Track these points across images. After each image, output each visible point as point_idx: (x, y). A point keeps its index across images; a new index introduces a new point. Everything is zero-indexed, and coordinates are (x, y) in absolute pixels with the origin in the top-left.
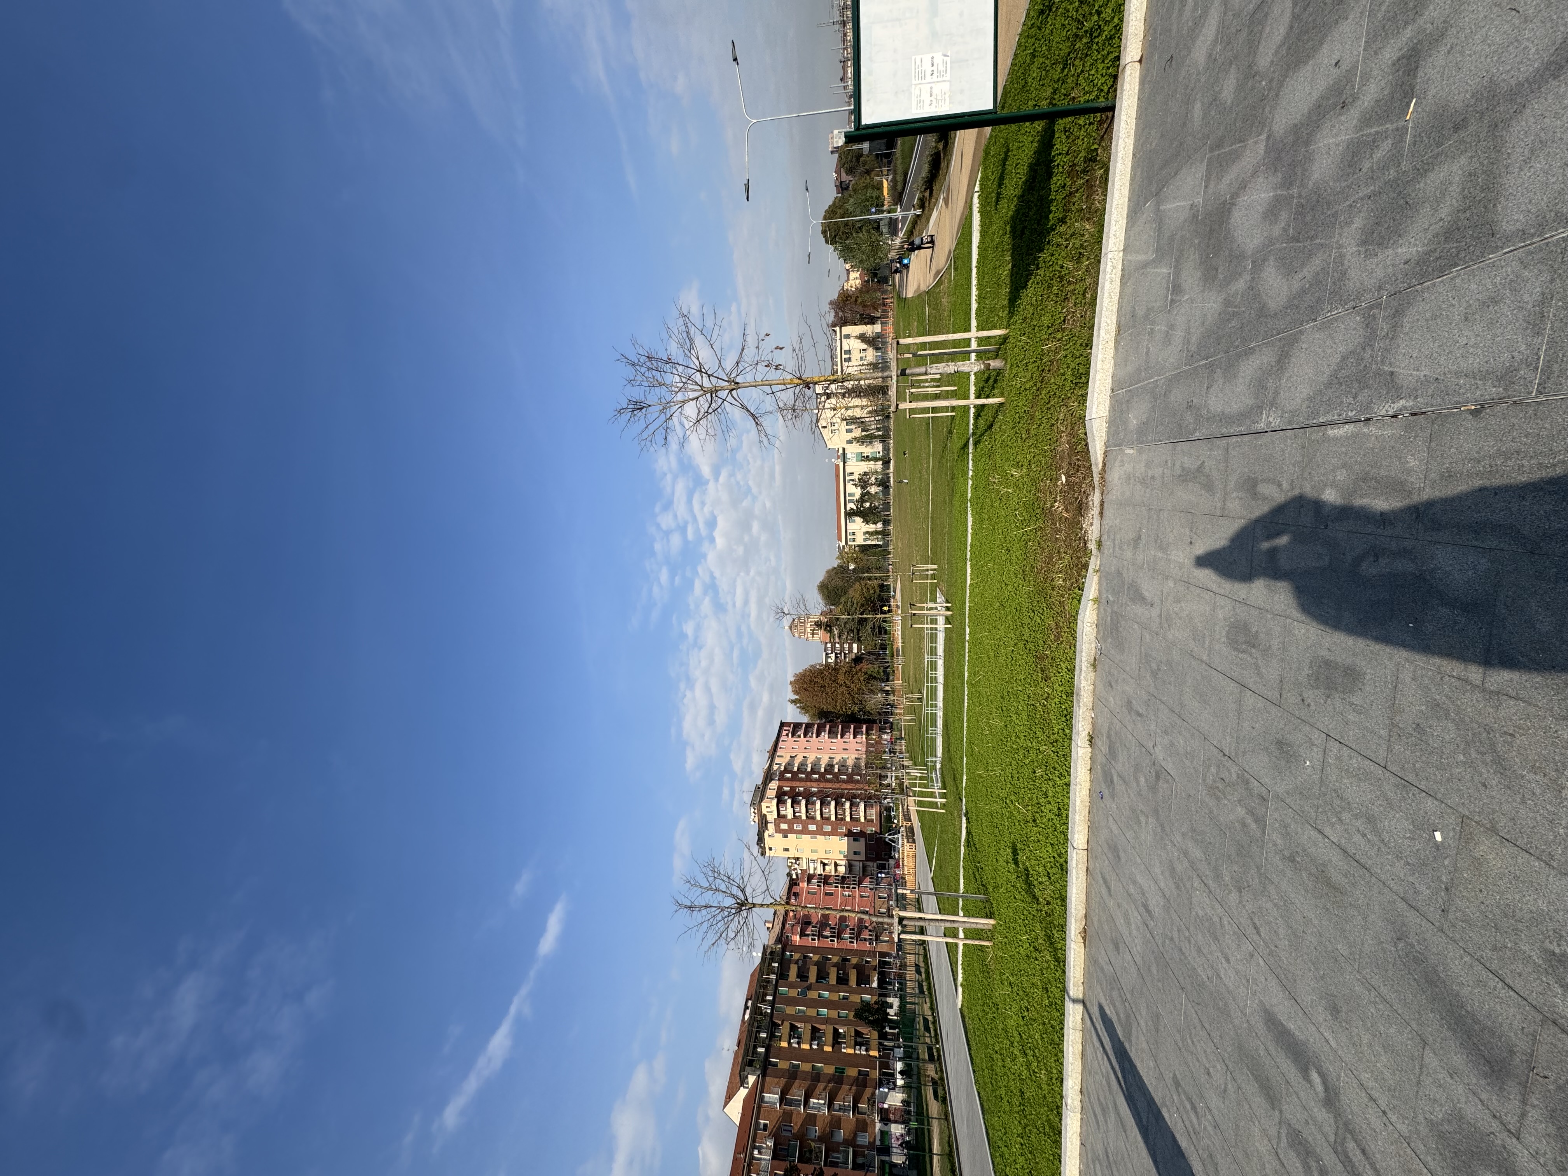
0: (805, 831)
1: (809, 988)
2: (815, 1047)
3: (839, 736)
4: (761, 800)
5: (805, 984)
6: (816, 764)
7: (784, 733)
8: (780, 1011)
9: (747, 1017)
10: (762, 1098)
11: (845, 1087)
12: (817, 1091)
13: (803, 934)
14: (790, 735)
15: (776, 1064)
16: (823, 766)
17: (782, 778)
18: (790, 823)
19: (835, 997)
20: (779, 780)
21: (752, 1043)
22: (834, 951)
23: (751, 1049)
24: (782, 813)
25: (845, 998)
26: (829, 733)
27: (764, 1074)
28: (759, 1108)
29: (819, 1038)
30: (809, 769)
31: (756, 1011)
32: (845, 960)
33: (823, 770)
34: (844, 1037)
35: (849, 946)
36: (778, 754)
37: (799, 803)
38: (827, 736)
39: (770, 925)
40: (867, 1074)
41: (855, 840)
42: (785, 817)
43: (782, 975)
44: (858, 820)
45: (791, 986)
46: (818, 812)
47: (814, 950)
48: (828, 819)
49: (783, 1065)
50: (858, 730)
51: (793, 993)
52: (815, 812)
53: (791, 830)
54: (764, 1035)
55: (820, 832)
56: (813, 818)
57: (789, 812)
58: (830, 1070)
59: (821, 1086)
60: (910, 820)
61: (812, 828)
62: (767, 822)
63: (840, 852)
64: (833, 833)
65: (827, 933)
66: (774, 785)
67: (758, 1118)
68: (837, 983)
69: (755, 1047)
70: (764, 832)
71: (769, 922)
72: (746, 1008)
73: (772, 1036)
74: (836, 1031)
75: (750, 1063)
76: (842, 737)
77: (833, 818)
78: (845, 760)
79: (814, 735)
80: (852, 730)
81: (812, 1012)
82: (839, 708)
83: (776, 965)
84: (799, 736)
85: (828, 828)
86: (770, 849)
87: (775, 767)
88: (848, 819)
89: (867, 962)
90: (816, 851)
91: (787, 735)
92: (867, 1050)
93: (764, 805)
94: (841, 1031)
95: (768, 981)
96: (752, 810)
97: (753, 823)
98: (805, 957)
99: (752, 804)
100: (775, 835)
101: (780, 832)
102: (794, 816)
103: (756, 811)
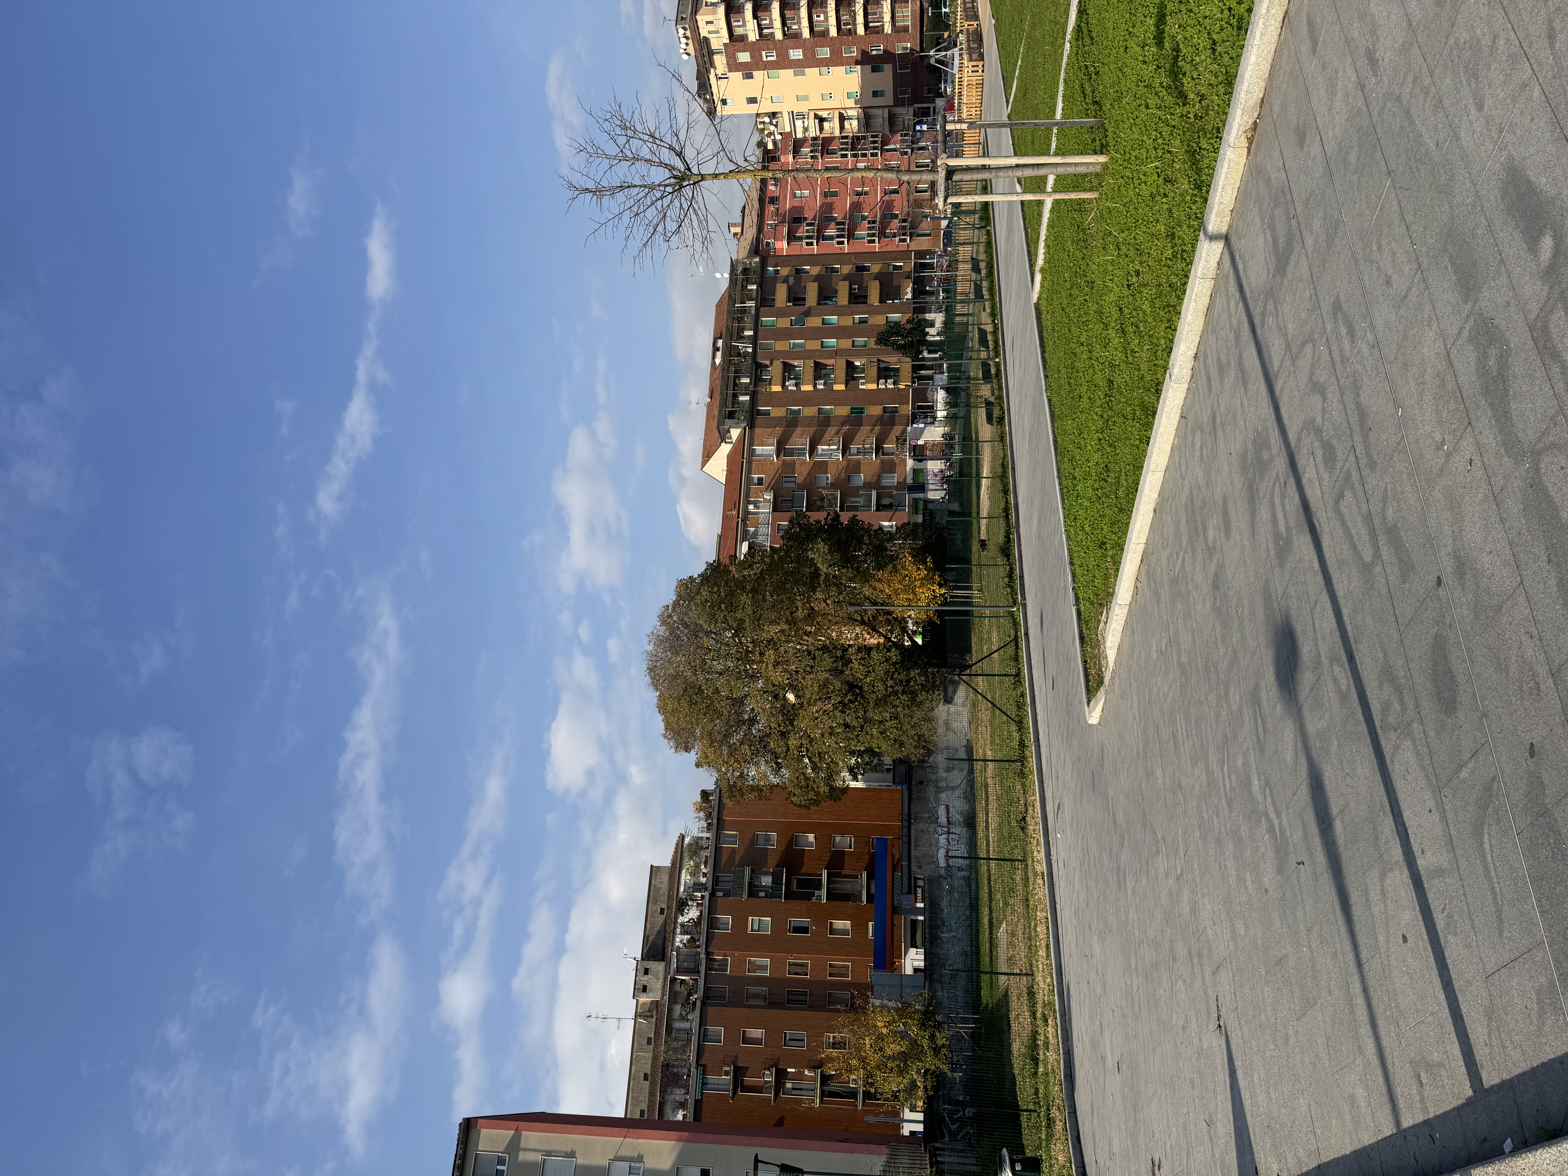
0: (783, 63)
1: (808, 313)
2: (820, 387)
4: (695, 11)
5: (801, 309)
8: (766, 348)
9: (718, 361)
10: (752, 452)
11: (865, 429)
12: (827, 437)
13: (792, 237)
15: (767, 413)
18: (754, 49)
19: (847, 321)
21: (730, 392)
22: (841, 257)
23: (730, 398)
24: (738, 31)
25: (863, 321)
27: (752, 425)
28: (750, 462)
29: (827, 376)
31: (730, 352)
32: (861, 269)
34: (863, 371)
35: (866, 247)
37: (767, 7)
39: (738, 230)
40: (895, 411)
41: (874, 70)
42: (743, 38)
43: (765, 300)
44: (879, 30)
45: (780, 314)
46: (805, 22)
47: (812, 259)
48: (825, 33)
49: (778, 412)
51: (784, 323)
52: (799, 23)
53: (758, 64)
54: (746, 380)
55: (810, 61)
56: (797, 36)
57: (750, 29)
58: (843, 411)
59: (832, 430)
60: (976, 17)
61: (796, 54)
62: (711, 53)
63: (849, 95)
64: (835, 60)
65: (831, 232)
67: (749, 472)
68: (850, 302)
69: (735, 396)
70: (708, 72)
71: (735, 225)
72: (716, 349)
73: (757, 380)
74: (850, 365)
75: (731, 415)
77: (833, 32)
81: (814, 345)
83: (754, 287)
85: (825, 52)
86: (724, 102)
88: (861, 30)
89: (896, 268)
90: (806, 98)
92: (895, 383)
93: (701, 19)
94: (857, 363)
95: (744, 311)
96: (681, 31)
97: (685, 57)
98: (798, 271)
99: (680, 20)
100: (729, 75)
101: (737, 70)
102: (761, 35)
103: (688, 33)
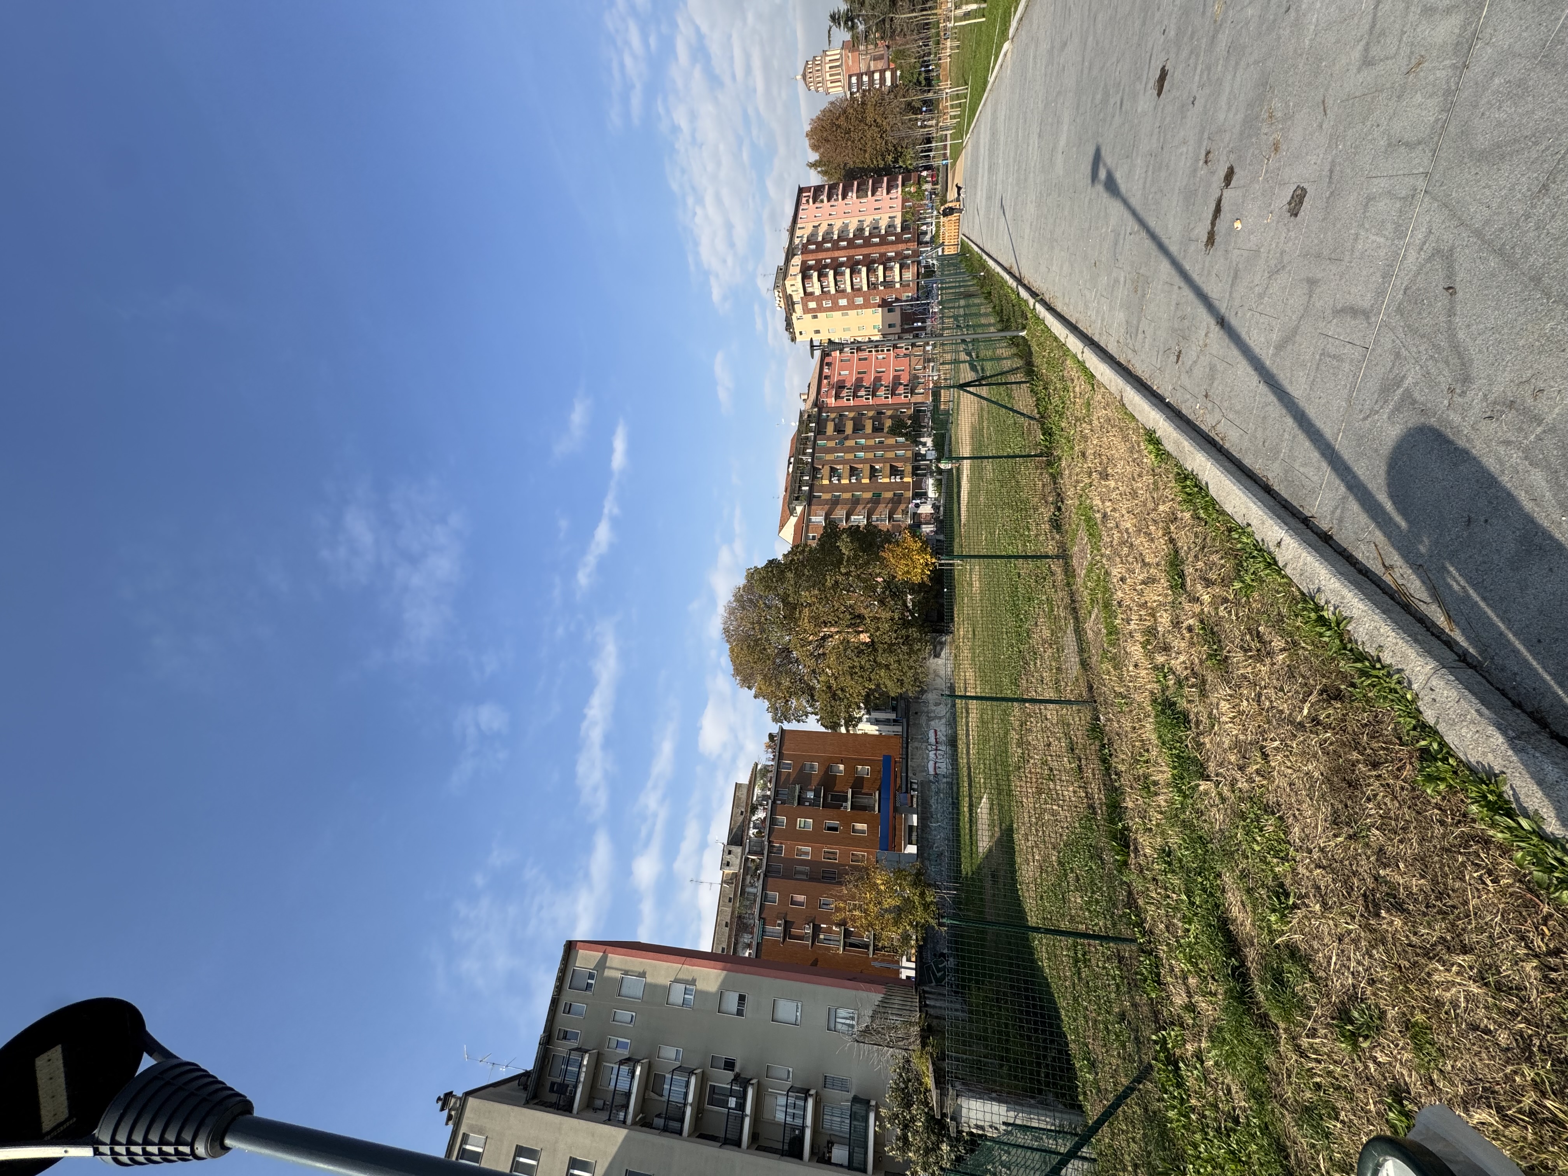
0: (835, 307)
1: (847, 438)
2: (853, 481)
3: (870, 193)
4: (785, 279)
5: (842, 436)
6: (844, 230)
7: (804, 200)
8: (820, 459)
9: (791, 470)
10: (809, 521)
11: (881, 506)
12: (857, 510)
13: (837, 397)
14: (811, 202)
15: (820, 497)
16: (852, 231)
17: (805, 250)
18: (819, 300)
19: (871, 442)
20: (802, 253)
21: (797, 485)
22: (869, 407)
23: (797, 488)
24: (809, 290)
25: (880, 442)
26: (858, 192)
27: (809, 504)
28: (807, 526)
29: (858, 475)
30: (835, 237)
31: (798, 461)
32: (880, 413)
33: (851, 235)
34: (881, 471)
35: (883, 401)
36: (799, 225)
37: (826, 275)
38: (855, 195)
39: (806, 397)
40: (902, 495)
41: (890, 311)
42: (812, 294)
43: (820, 431)
44: (893, 286)
45: (829, 439)
46: (848, 283)
47: (850, 409)
48: (860, 289)
49: (826, 496)
50: (892, 183)
51: (831, 444)
52: (845, 283)
53: (820, 309)
54: (807, 478)
55: (852, 306)
56: (844, 291)
57: (815, 287)
58: (868, 495)
59: (860, 507)
61: (843, 302)
62: (793, 303)
63: (874, 327)
64: (866, 305)
65: (862, 393)
66: (797, 260)
67: (807, 532)
68: (873, 431)
69: (800, 487)
70: (791, 315)
71: (804, 394)
72: (790, 463)
73: (814, 477)
74: (872, 467)
75: (797, 499)
76: (873, 195)
77: (865, 288)
78: (877, 221)
79: (840, 198)
80: (885, 184)
81: (850, 456)
82: (868, 160)
83: (814, 425)
84: (822, 202)
85: (860, 301)
86: (801, 333)
87: (797, 240)
88: (881, 287)
89: (901, 412)
90: (849, 329)
91: (808, 202)
92: (901, 478)
93: (788, 284)
94: (877, 467)
95: (807, 438)
96: (776, 291)
97: (778, 307)
98: (841, 415)
99: (775, 285)
100: (804, 316)
101: (809, 313)
102: (822, 291)
103: (780, 292)
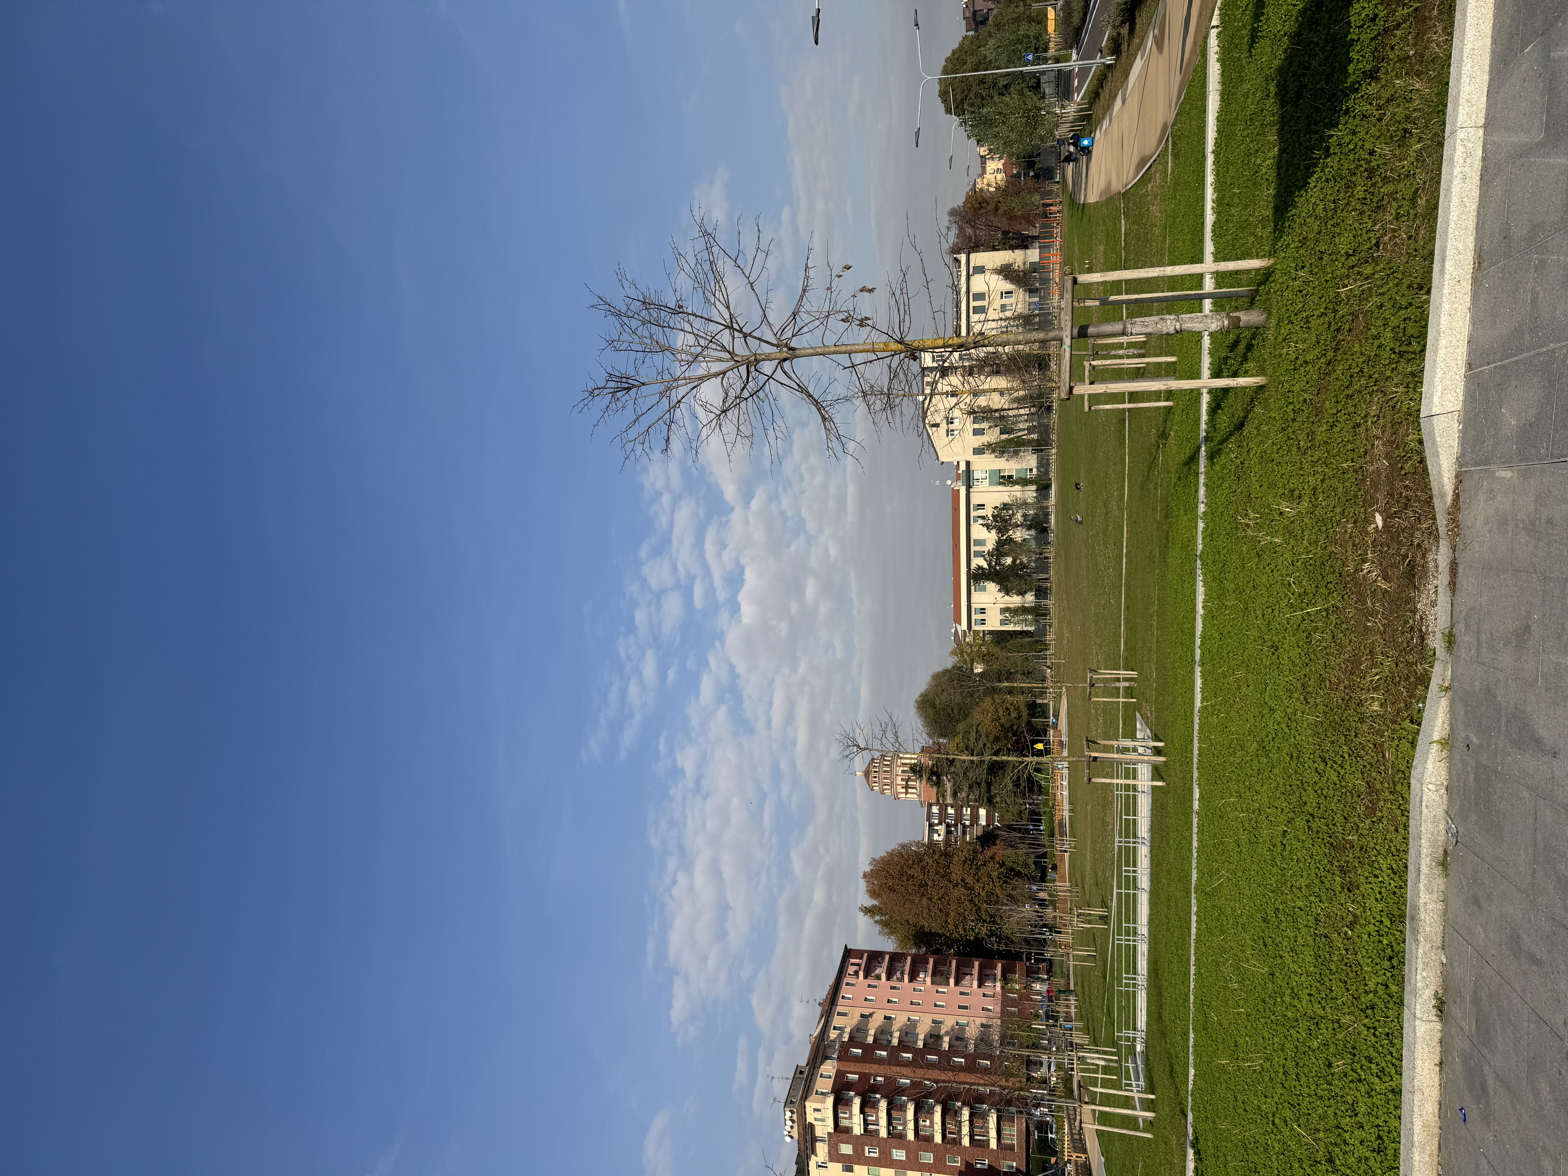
0: (885, 1161)
3: (952, 981)
4: (805, 1097)
6: (909, 1031)
7: (851, 969)
14: (861, 974)
16: (922, 1037)
17: (844, 1055)
18: (858, 1143)
20: (839, 1059)
24: (844, 1123)
26: (934, 974)
30: (895, 1042)
33: (920, 1044)
36: (839, 1009)
37: (875, 1105)
38: (929, 979)
42: (848, 1130)
44: (985, 1144)
46: (911, 1126)
48: (930, 1139)
50: (987, 972)
52: (905, 1124)
53: (858, 1158)
55: (913, 1164)
56: (902, 1136)
57: (855, 1122)
60: (1085, 1151)
61: (899, 1155)
62: (814, 1140)
64: (938, 1167)
66: (829, 1068)
70: (808, 1158)
76: (957, 984)
77: (938, 1139)
78: (962, 1027)
79: (906, 977)
80: (975, 971)
84: (878, 977)
85: (928, 1158)
87: (833, 1034)
88: (966, 1142)
91: (856, 973)
93: (810, 1105)
96: (788, 1114)
97: (788, 1139)
99: (789, 1103)
100: (830, 1164)
101: (838, 1162)
102: (866, 1130)
103: (795, 1117)
